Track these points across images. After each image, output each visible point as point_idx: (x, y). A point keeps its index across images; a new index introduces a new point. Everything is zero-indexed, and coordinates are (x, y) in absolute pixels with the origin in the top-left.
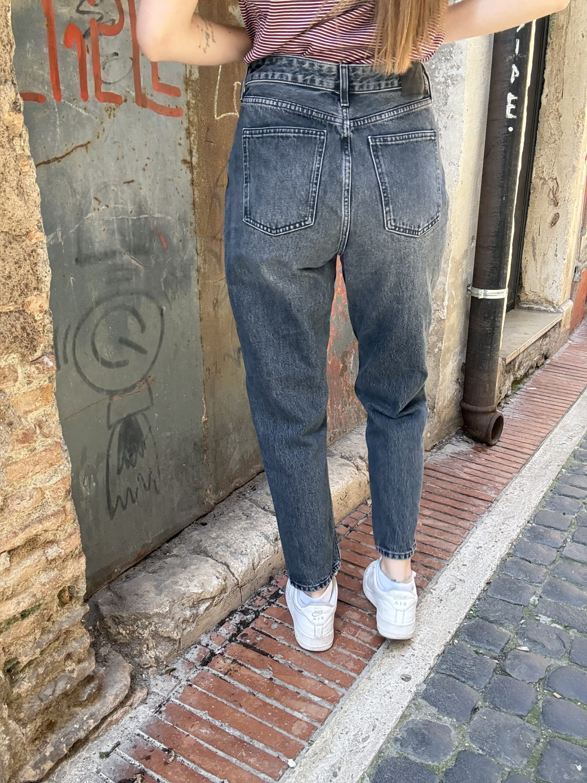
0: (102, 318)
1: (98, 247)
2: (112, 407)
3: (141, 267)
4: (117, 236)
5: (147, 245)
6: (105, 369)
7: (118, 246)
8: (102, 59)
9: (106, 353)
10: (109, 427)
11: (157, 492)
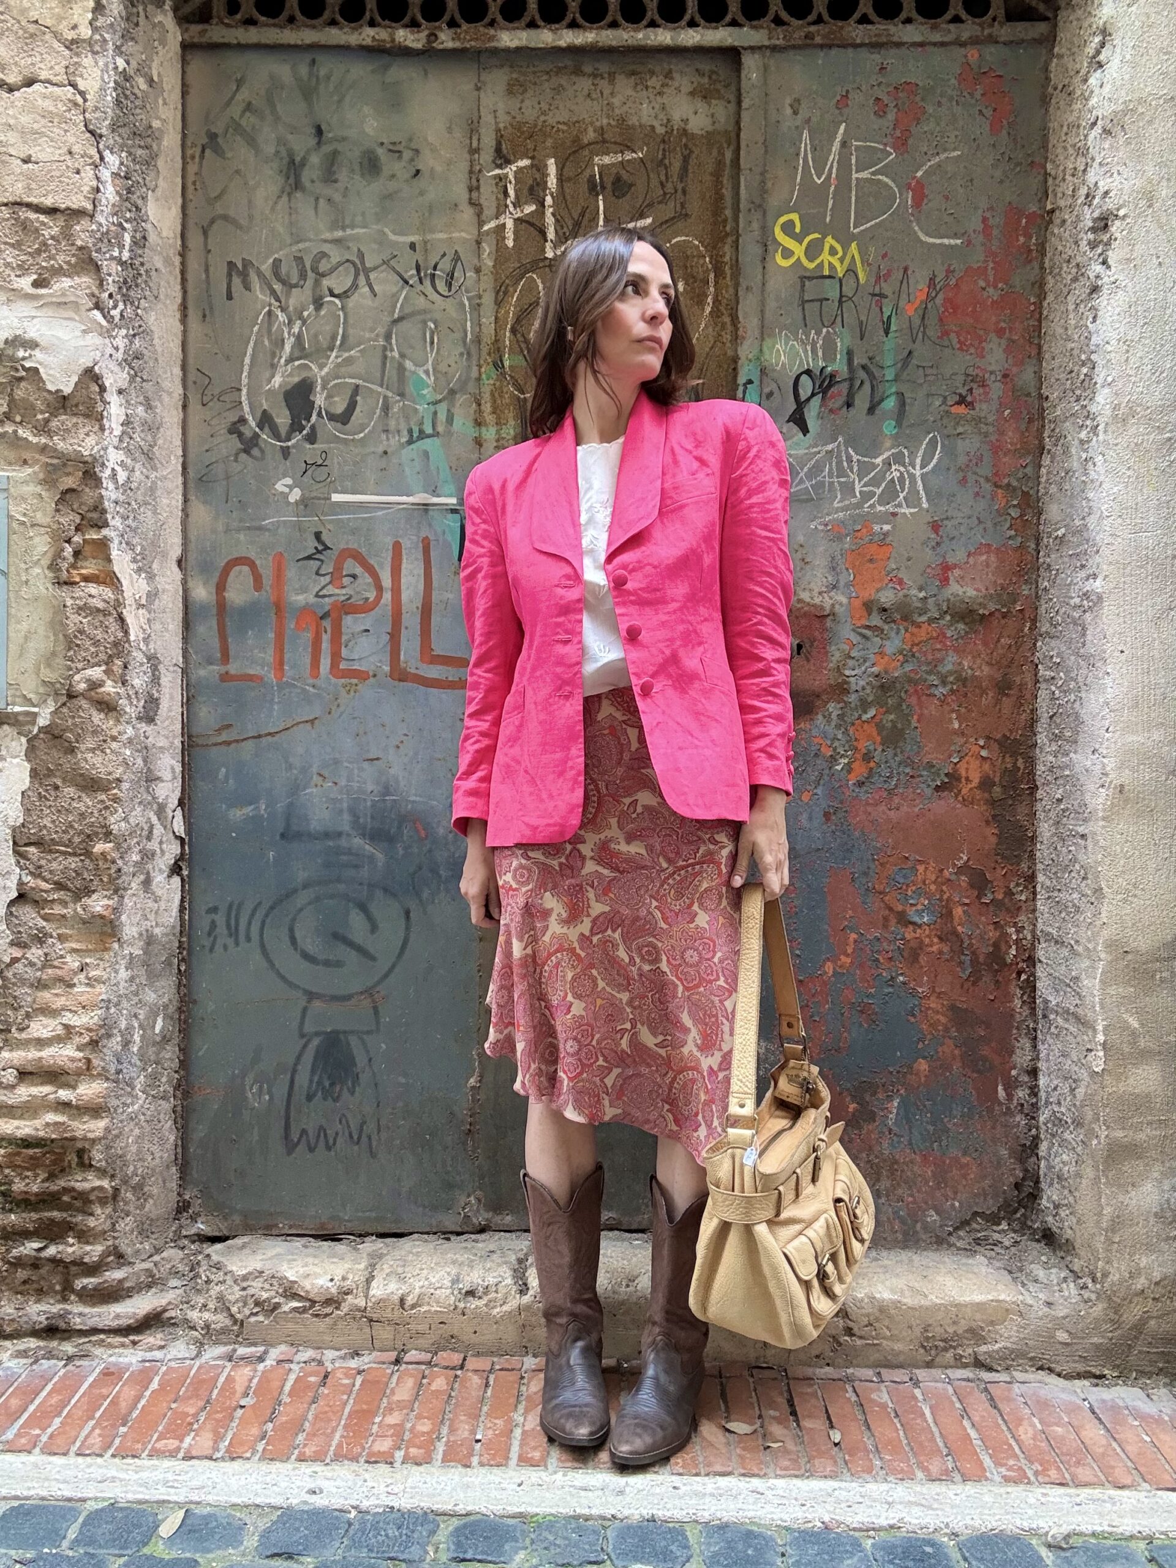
0: (310, 903)
1: (315, 826)
2: (309, 1012)
3: (380, 857)
4: (346, 817)
5: (393, 831)
6: (305, 965)
7: (346, 827)
8: (344, 638)
9: (311, 944)
10: (302, 1036)
11: (373, 1154)
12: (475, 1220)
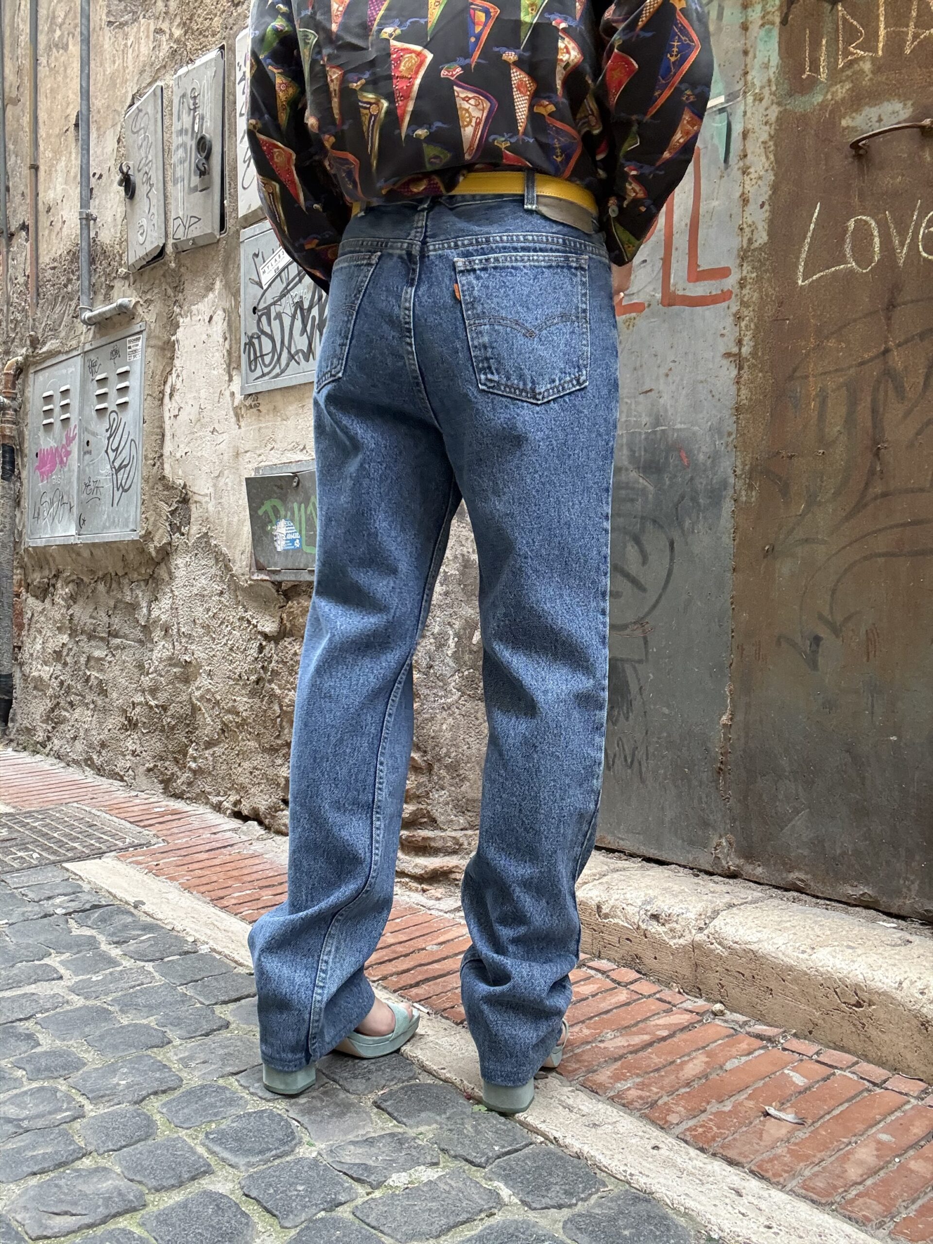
3: (651, 488)
4: (625, 452)
5: (661, 461)
7: (625, 462)
11: (642, 780)
12: (724, 862)
